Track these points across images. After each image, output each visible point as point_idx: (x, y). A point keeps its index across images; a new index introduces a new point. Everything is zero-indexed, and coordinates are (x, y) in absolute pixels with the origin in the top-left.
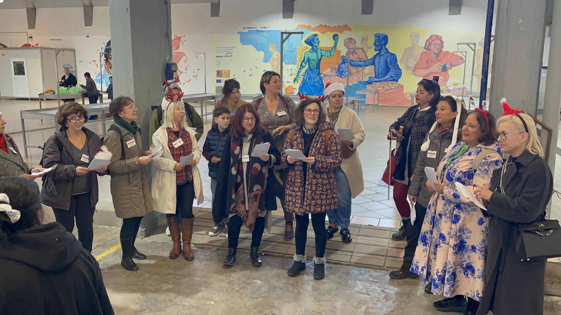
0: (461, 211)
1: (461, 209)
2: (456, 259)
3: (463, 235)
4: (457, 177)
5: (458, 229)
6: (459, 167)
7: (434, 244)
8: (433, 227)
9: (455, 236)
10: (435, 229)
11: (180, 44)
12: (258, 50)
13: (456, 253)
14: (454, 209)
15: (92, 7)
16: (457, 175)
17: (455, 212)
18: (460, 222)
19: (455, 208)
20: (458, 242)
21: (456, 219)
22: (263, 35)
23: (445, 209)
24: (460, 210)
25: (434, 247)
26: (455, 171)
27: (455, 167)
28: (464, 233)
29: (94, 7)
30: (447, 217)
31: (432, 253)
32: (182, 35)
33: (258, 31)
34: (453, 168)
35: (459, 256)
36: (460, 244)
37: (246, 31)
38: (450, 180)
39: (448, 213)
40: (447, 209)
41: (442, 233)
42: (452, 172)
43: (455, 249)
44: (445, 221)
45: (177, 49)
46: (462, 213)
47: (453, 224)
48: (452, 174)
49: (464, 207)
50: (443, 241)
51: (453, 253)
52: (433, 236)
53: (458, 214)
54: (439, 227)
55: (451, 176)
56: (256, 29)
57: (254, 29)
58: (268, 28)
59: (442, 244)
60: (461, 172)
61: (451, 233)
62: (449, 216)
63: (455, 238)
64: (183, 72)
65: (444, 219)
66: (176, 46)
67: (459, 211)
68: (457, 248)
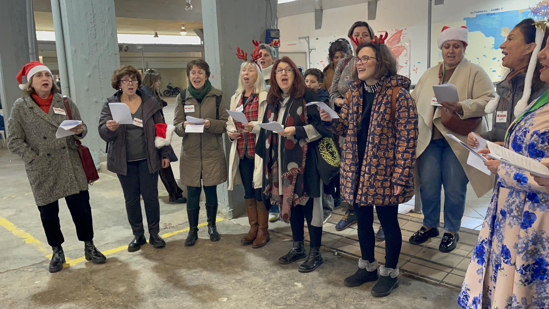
0: (538, 207)
1: (537, 202)
2: (528, 293)
3: (542, 249)
4: (528, 143)
5: (530, 239)
6: (532, 125)
7: (494, 263)
8: (492, 234)
9: (524, 251)
10: (495, 237)
11: (401, 38)
12: (487, 36)
13: (527, 282)
14: (525, 201)
15: (322, 10)
16: (528, 140)
17: (526, 209)
18: (535, 225)
19: (527, 199)
20: (531, 262)
21: (528, 220)
22: (494, 18)
23: (511, 200)
24: (536, 205)
25: (494, 268)
26: (525, 133)
27: (526, 126)
28: (544, 248)
29: (323, 11)
30: (514, 217)
31: (491, 278)
32: (404, 28)
33: (488, 14)
34: (523, 129)
35: (534, 287)
36: (536, 266)
37: (474, 15)
38: (517, 149)
39: (514, 209)
40: (514, 202)
41: (504, 244)
42: (520, 134)
43: (525, 274)
44: (510, 224)
45: (398, 43)
46: (538, 209)
47: (521, 229)
48: (520, 139)
49: (543, 198)
50: (505, 259)
51: (521, 281)
52: (492, 250)
53: (531, 211)
54: (501, 234)
55: (519, 142)
56: (486, 13)
57: (484, 13)
58: (501, 9)
59: (503, 265)
60: (535, 133)
61: (519, 246)
62: (516, 214)
63: (525, 254)
64: (402, 67)
65: (508, 220)
66: (397, 40)
67: (534, 206)
68: (528, 273)
